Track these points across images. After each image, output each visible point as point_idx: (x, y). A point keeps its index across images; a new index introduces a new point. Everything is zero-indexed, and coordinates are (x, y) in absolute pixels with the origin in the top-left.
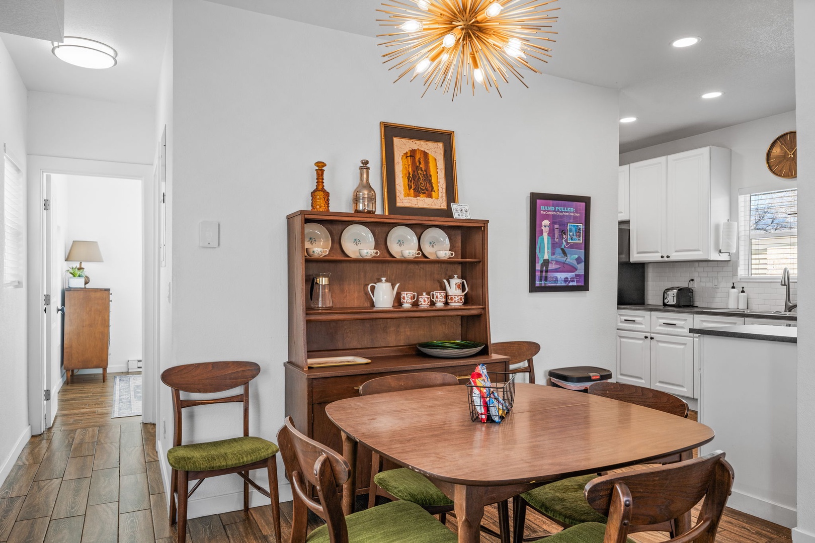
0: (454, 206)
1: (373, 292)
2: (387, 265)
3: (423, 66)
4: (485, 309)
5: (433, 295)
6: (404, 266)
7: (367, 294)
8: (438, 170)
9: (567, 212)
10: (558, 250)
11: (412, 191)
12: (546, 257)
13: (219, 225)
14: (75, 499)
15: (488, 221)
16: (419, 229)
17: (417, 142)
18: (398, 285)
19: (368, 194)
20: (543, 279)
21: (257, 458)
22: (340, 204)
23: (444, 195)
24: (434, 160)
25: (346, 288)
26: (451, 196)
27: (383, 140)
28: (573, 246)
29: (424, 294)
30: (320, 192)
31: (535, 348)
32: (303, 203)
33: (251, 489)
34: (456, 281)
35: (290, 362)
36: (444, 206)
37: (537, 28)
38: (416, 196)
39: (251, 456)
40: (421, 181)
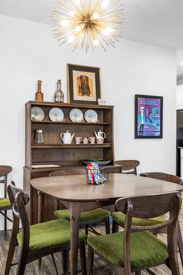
0: (99, 100)
1: (63, 137)
2: (70, 125)
4: (112, 145)
5: (90, 138)
6: (77, 126)
7: (60, 138)
8: (93, 85)
9: (152, 103)
10: (148, 120)
11: (81, 93)
12: (142, 123)
16: (84, 110)
17: (83, 72)
18: (74, 134)
19: (60, 95)
20: (141, 132)
22: (48, 98)
23: (95, 95)
24: (91, 80)
25: (51, 135)
26: (98, 95)
27: (68, 71)
28: (155, 118)
29: (86, 138)
30: (39, 93)
31: (136, 163)
32: (33, 99)
34: (100, 133)
35: (26, 167)
36: (95, 100)
38: (82, 96)
40: (84, 90)
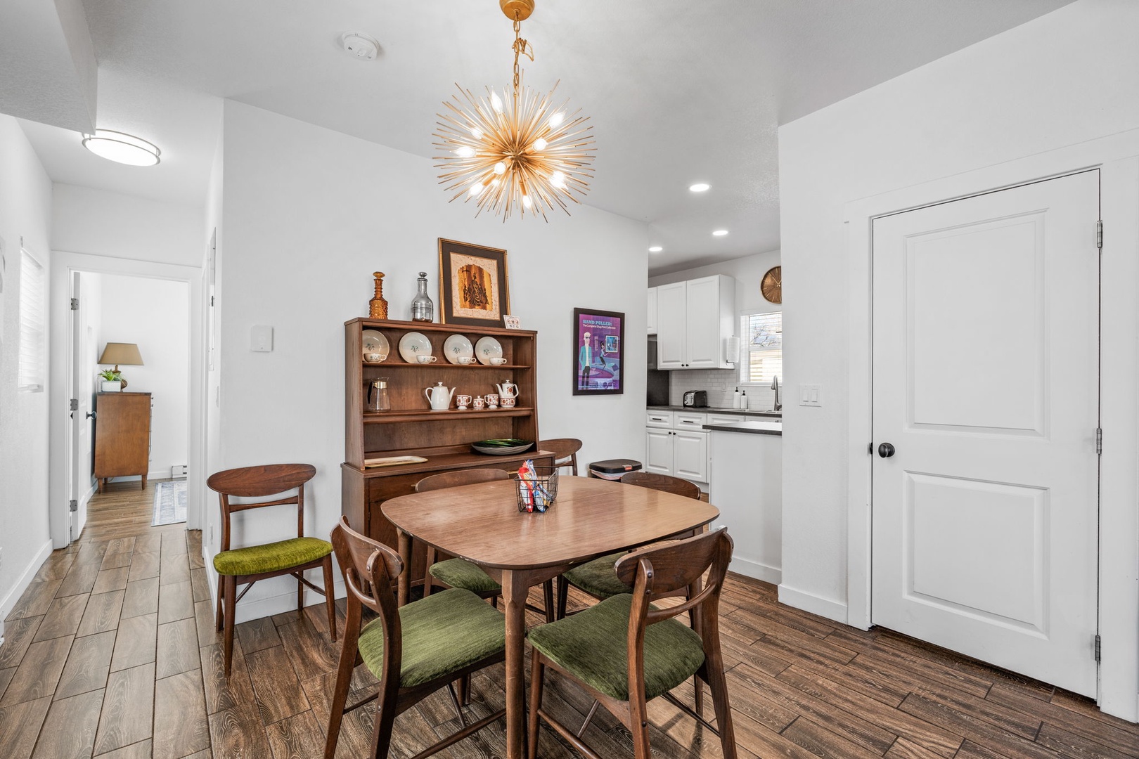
0: (506, 318)
1: (430, 396)
2: (444, 370)
3: (476, 189)
4: (534, 410)
5: (487, 398)
6: (460, 371)
7: (424, 397)
8: (492, 285)
10: (598, 359)
11: (467, 302)
12: (587, 365)
13: (273, 330)
14: (105, 613)
15: (536, 332)
16: (474, 338)
17: (473, 258)
18: (454, 389)
19: (426, 305)
20: (585, 383)
21: (311, 558)
22: (398, 313)
23: (498, 307)
24: (488, 276)
25: (404, 391)
26: (504, 308)
27: (441, 255)
28: (610, 355)
29: (479, 397)
30: (378, 300)
31: (576, 444)
32: (362, 312)
33: (306, 588)
34: (508, 385)
35: (347, 463)
36: (497, 317)
37: (579, 164)
38: (471, 308)
39: (305, 556)
40: (475, 295)
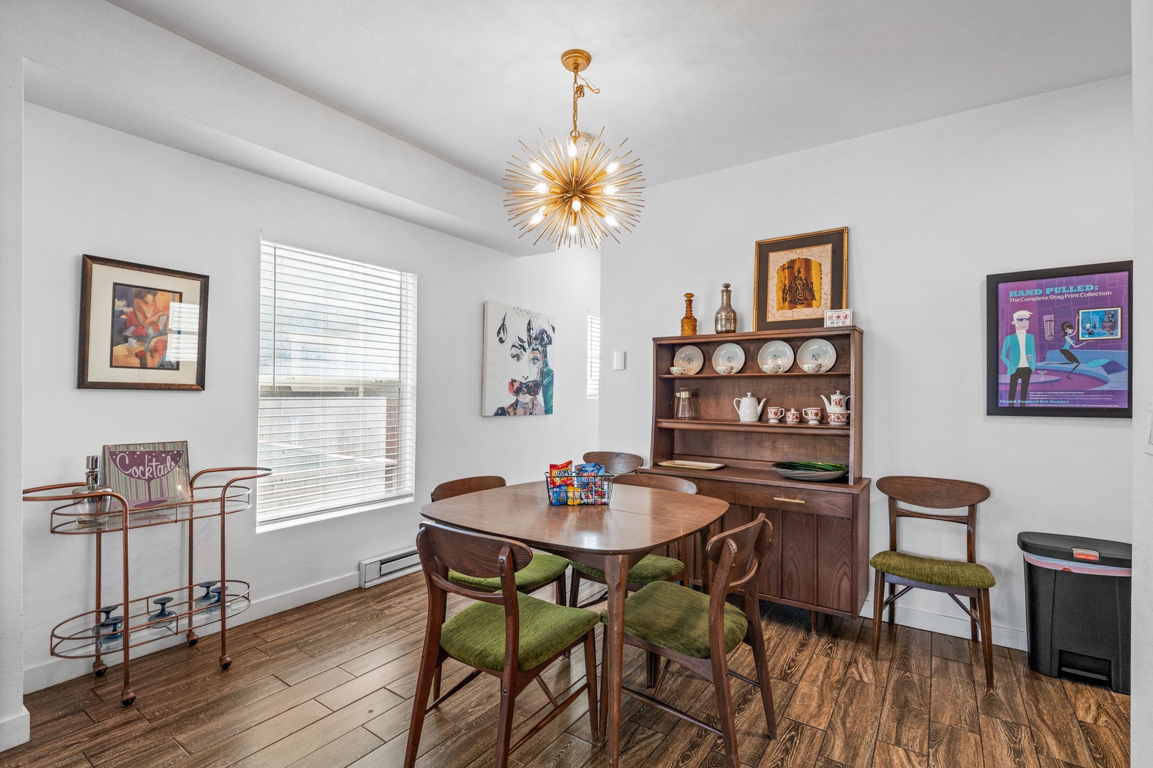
1: (738, 407)
5: (805, 411)
6: (773, 380)
7: (732, 408)
8: (823, 276)
9: (1075, 293)
11: (787, 303)
12: (1023, 363)
16: (795, 343)
17: (798, 251)
18: (764, 400)
23: (829, 301)
24: (818, 266)
27: (757, 259)
28: (1092, 345)
30: (690, 320)
31: (981, 492)
34: (837, 397)
38: (791, 308)
40: (799, 291)
